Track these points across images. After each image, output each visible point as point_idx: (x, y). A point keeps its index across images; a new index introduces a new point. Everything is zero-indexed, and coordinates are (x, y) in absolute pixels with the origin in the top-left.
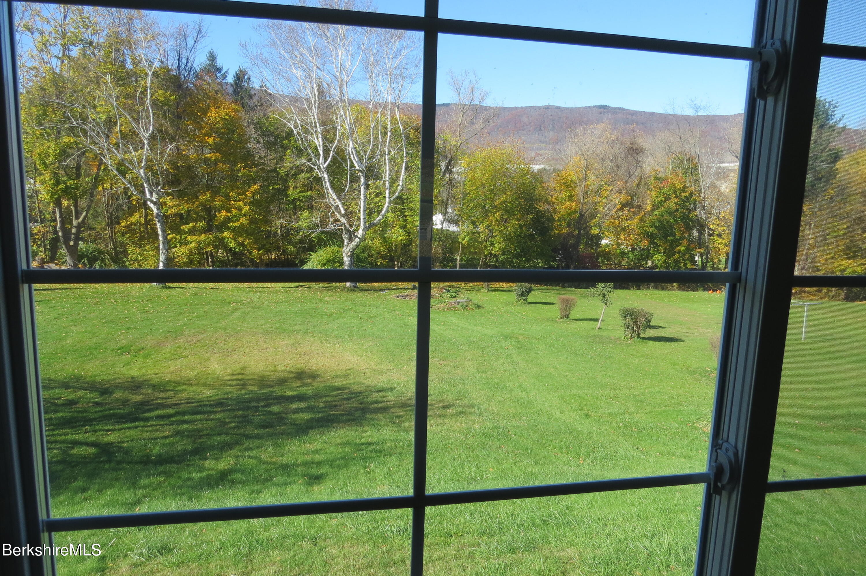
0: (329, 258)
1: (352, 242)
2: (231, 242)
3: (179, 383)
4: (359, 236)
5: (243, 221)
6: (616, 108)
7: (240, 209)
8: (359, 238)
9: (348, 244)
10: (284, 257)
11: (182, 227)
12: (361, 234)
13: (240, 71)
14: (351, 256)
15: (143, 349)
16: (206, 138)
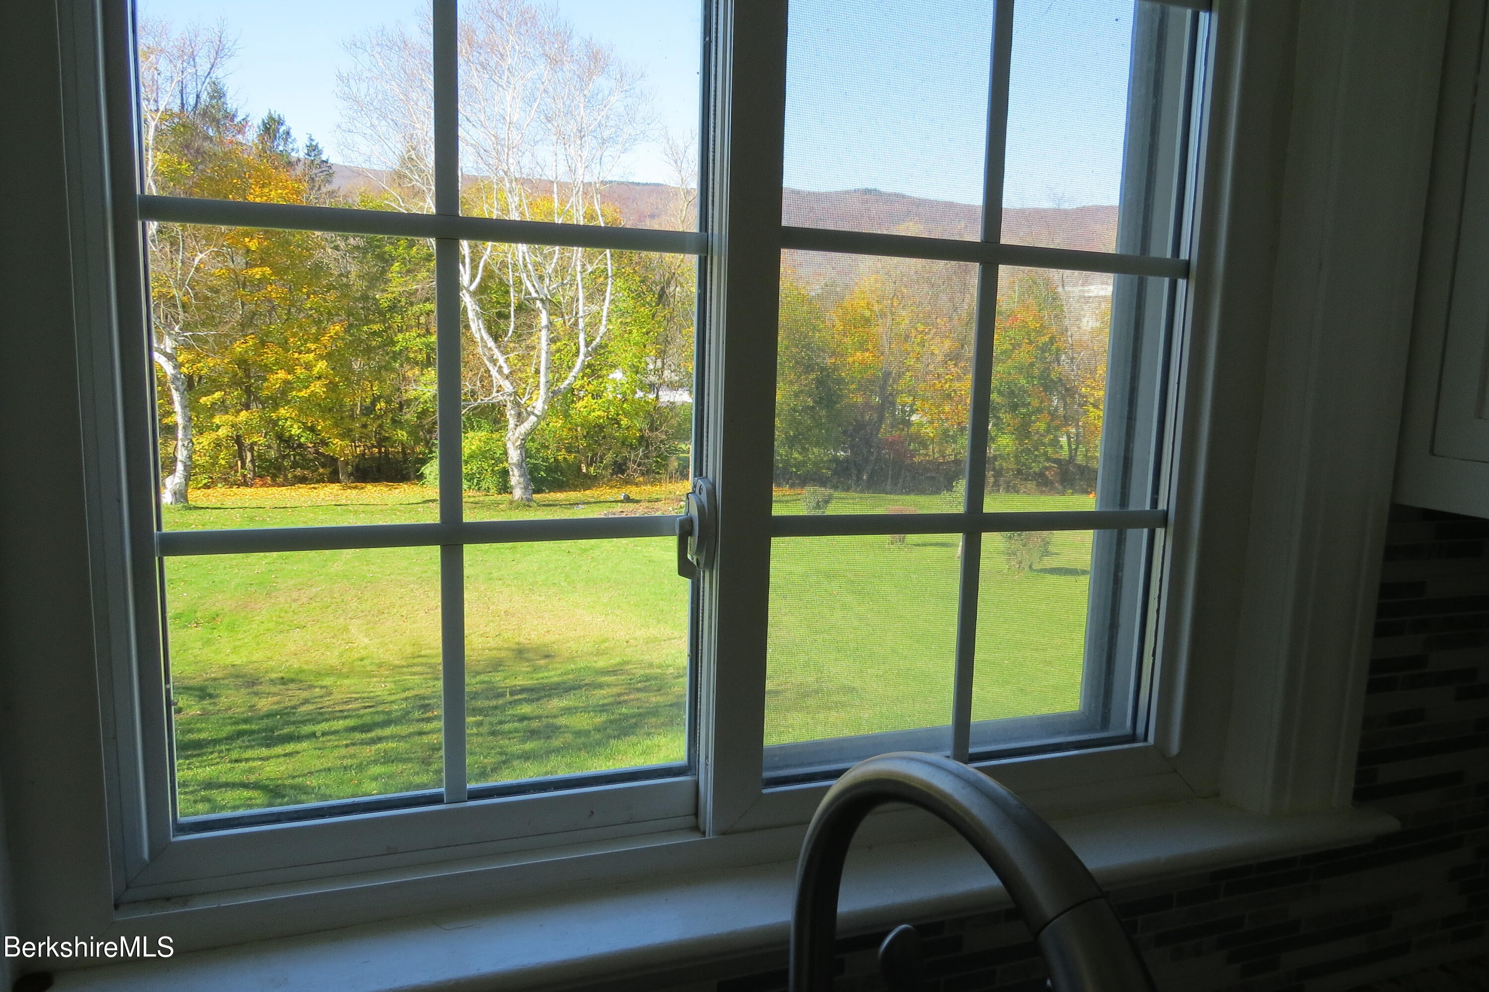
0: (474, 451)
1: (522, 423)
2: (292, 426)
3: (319, 674)
4: (536, 412)
5: (318, 388)
6: (890, 195)
7: (308, 367)
8: (537, 416)
9: (517, 426)
10: (380, 452)
11: (201, 401)
12: (541, 409)
13: (271, 118)
14: (522, 447)
15: (217, 615)
16: (247, 240)
